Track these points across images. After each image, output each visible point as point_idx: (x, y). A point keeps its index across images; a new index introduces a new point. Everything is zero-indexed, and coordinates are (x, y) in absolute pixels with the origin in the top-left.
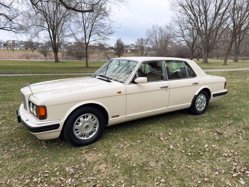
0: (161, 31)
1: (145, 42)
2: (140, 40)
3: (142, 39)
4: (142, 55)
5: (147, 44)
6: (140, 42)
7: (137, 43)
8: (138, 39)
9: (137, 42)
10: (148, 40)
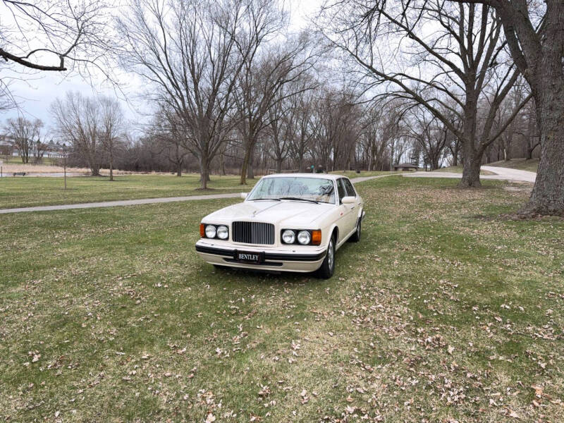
0: (90, 108)
1: (30, 129)
2: (16, 122)
3: (20, 120)
4: (27, 162)
5: (38, 133)
6: (15, 128)
7: (6, 129)
8: (8, 120)
9: (7, 127)
10: (39, 123)
